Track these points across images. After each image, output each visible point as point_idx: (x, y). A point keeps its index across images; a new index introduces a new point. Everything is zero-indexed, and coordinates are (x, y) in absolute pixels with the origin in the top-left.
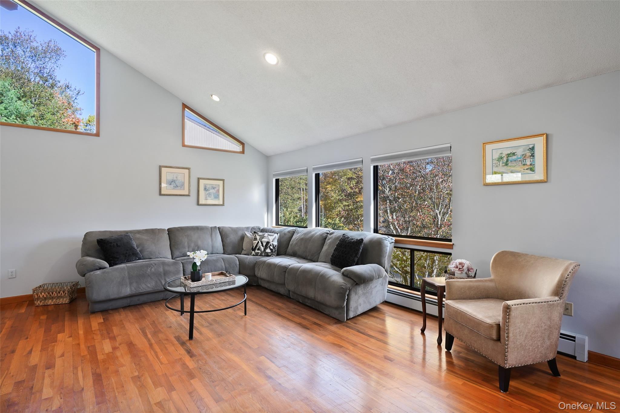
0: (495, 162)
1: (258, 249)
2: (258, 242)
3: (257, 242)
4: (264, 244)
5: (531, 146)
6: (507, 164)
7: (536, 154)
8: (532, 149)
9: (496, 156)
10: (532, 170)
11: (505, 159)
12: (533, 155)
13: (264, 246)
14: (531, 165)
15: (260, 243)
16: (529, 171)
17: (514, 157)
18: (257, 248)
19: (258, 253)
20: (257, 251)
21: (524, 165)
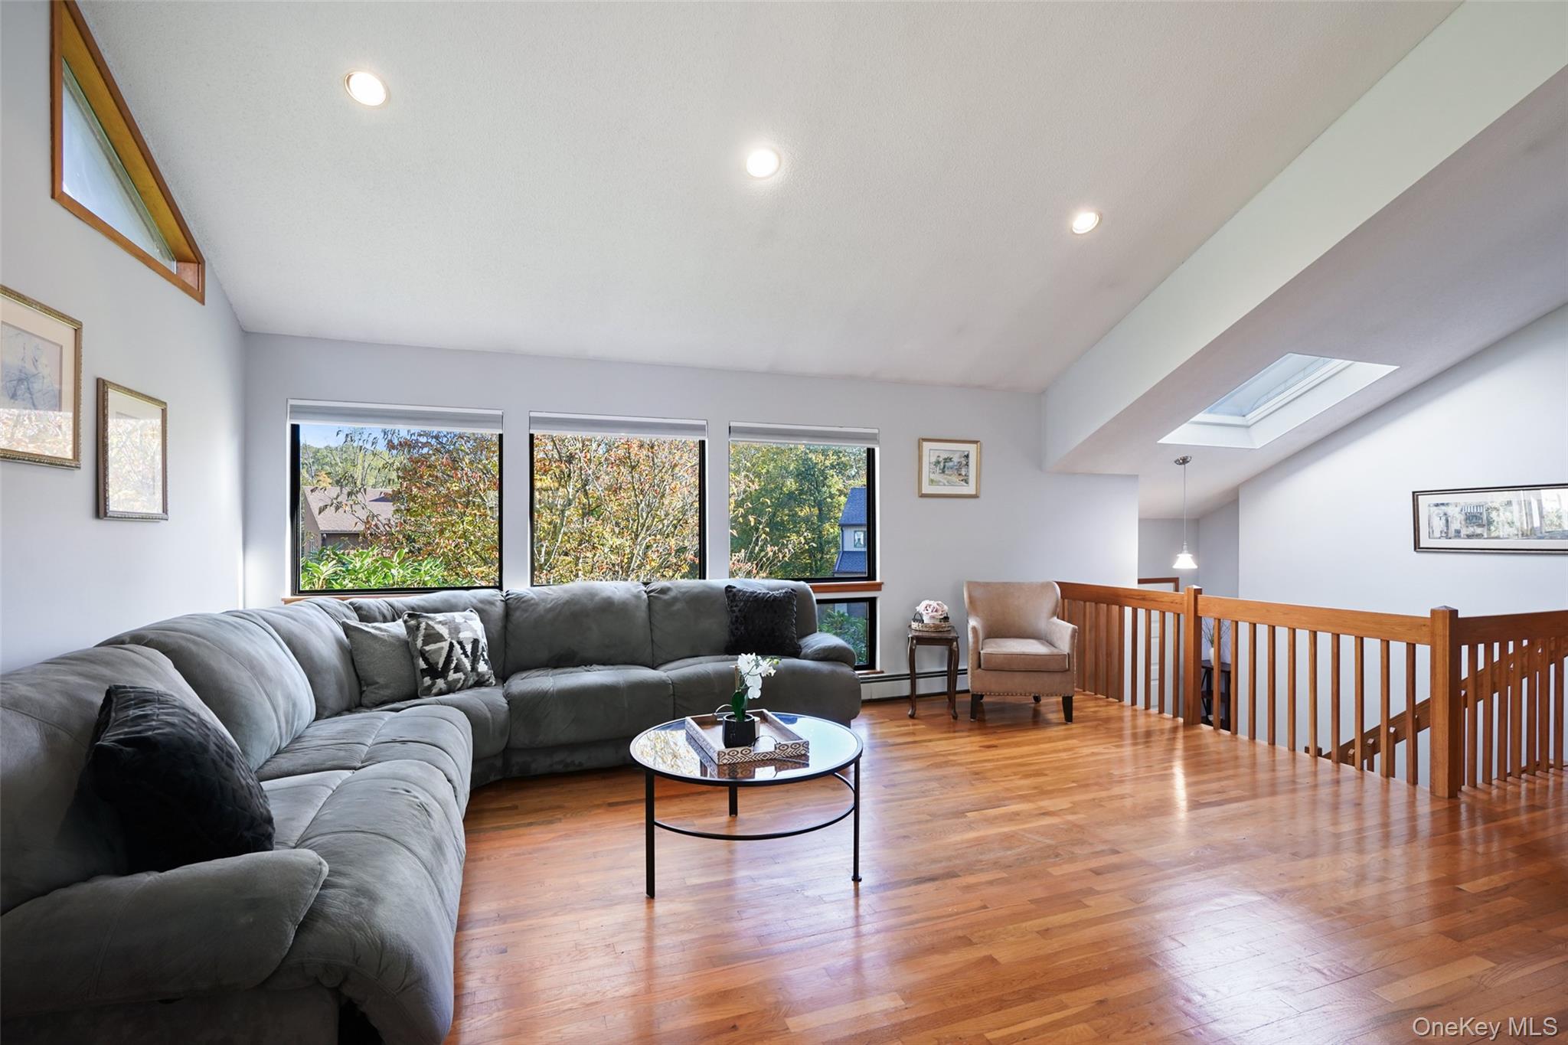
0: (932, 466)
1: (457, 670)
2: (451, 645)
3: (445, 645)
4: (469, 648)
5: (966, 453)
6: (943, 472)
7: (970, 466)
8: (967, 456)
9: (933, 459)
10: (966, 482)
11: (942, 464)
12: (967, 465)
13: (469, 653)
14: (965, 475)
15: (457, 647)
16: (963, 483)
17: (951, 464)
18: (453, 666)
19: (458, 681)
20: (452, 676)
21: (960, 475)
